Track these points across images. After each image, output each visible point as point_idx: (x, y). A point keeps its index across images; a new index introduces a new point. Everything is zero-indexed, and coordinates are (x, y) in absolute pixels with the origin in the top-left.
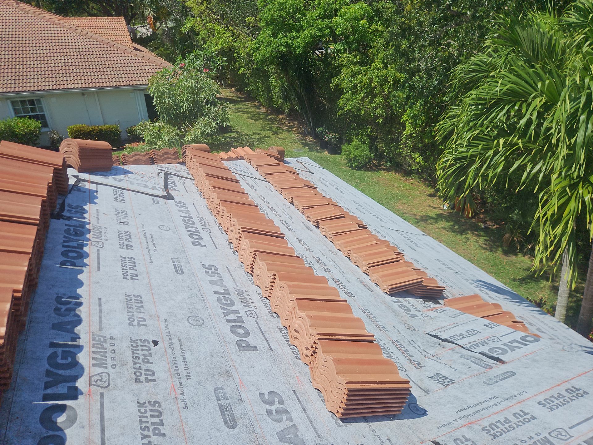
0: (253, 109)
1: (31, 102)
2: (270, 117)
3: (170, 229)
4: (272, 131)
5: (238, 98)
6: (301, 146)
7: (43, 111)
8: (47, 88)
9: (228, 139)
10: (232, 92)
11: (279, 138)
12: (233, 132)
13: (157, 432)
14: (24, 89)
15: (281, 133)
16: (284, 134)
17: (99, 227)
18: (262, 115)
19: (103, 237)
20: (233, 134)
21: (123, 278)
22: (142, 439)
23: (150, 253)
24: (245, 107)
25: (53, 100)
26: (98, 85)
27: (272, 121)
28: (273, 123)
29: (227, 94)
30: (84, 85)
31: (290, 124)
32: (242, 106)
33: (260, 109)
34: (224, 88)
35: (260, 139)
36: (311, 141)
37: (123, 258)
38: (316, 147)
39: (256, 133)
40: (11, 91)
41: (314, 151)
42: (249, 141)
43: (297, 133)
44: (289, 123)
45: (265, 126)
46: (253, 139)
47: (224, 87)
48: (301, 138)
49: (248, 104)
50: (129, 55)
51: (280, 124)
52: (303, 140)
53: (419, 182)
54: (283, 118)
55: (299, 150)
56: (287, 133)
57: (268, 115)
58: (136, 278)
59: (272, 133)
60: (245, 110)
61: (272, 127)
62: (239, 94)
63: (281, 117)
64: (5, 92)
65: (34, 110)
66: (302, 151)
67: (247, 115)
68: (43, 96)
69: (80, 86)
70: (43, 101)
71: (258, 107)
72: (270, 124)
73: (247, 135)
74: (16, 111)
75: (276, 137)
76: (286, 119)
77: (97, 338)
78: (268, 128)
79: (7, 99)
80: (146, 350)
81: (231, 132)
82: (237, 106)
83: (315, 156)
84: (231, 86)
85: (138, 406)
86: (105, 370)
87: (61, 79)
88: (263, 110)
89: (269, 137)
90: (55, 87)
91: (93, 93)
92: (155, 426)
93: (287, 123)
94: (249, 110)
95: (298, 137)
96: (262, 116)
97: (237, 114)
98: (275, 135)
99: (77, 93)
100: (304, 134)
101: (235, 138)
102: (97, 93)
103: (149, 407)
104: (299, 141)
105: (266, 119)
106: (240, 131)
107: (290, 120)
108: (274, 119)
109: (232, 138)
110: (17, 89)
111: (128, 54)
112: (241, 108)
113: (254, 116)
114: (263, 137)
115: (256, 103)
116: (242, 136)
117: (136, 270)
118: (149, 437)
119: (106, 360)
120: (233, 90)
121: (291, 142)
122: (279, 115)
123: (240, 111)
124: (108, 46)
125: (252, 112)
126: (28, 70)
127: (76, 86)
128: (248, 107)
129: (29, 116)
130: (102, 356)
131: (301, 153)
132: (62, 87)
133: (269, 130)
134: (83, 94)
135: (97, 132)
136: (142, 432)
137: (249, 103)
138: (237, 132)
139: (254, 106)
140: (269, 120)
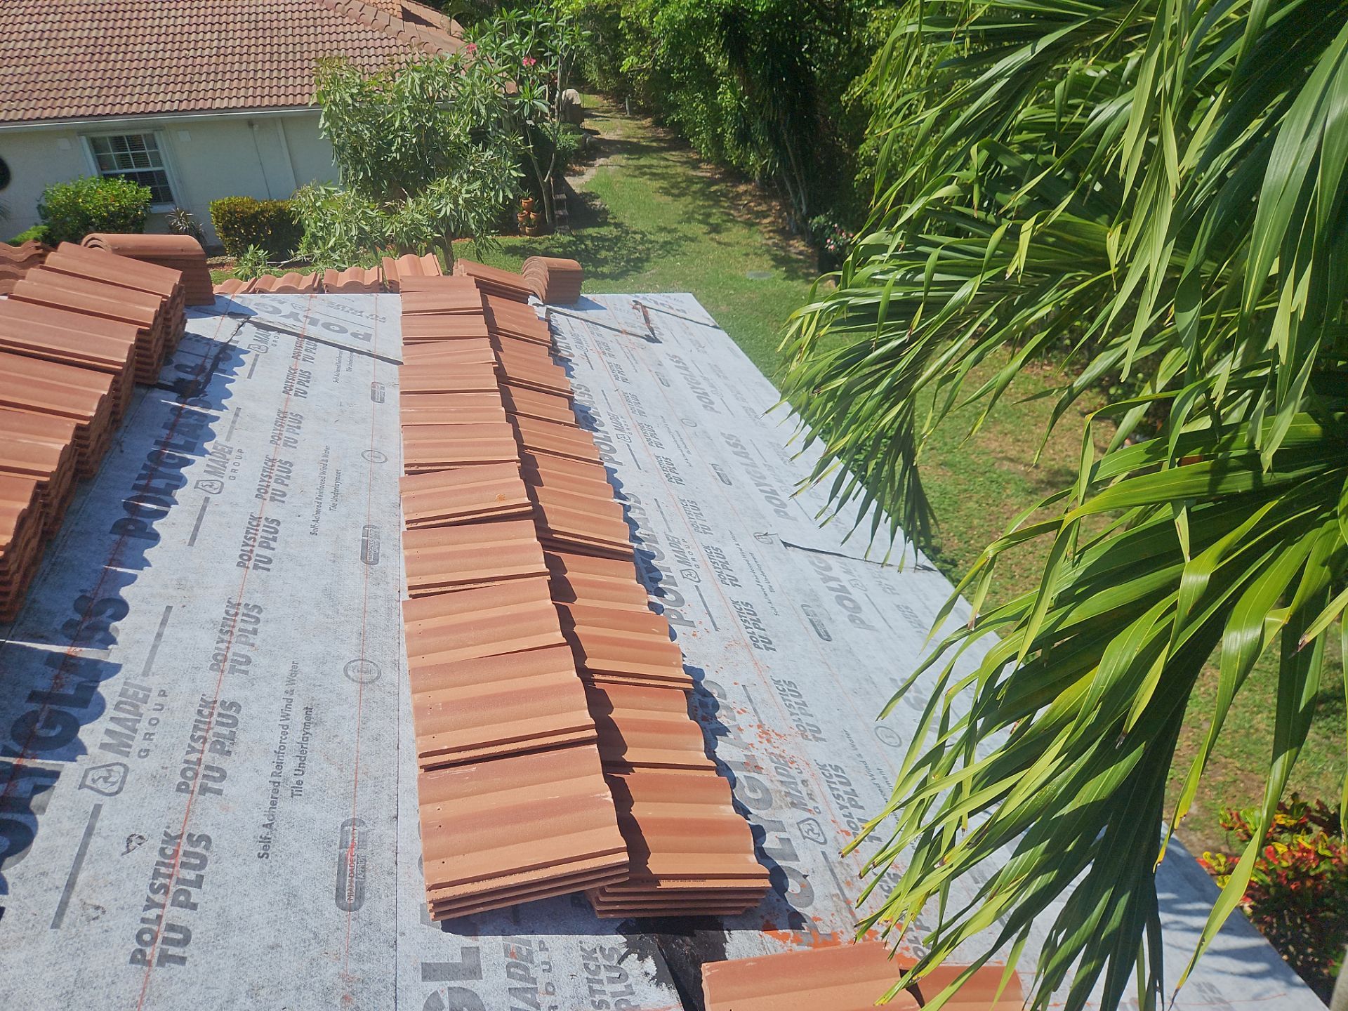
0: (680, 170)
1: (135, 142)
2: (714, 188)
3: (386, 460)
4: (708, 224)
5: (652, 141)
6: (767, 262)
7: (161, 165)
8: (167, 106)
9: (589, 243)
10: (645, 128)
11: (719, 243)
12: (608, 224)
13: (182, 898)
14: (117, 109)
15: (728, 230)
16: (736, 233)
17: (227, 450)
18: (697, 183)
19: (228, 472)
20: (604, 231)
21: (238, 565)
22: (145, 910)
23: (318, 512)
24: (663, 163)
25: (184, 136)
26: (282, 100)
27: (715, 199)
28: (717, 203)
29: (631, 133)
30: (250, 102)
31: (759, 208)
32: (655, 162)
33: (699, 168)
34: (628, 118)
35: (670, 243)
36: (801, 253)
37: (255, 519)
38: (807, 268)
39: (665, 228)
40: (87, 114)
41: (799, 277)
42: (640, 247)
43: (770, 231)
44: (760, 204)
45: (693, 212)
46: (651, 242)
47: (628, 115)
48: (775, 245)
49: (674, 156)
50: (368, 28)
51: (736, 207)
52: (782, 248)
53: (1066, 374)
54: (746, 191)
55: (759, 275)
56: (745, 231)
57: (712, 182)
58: (265, 566)
59: (705, 228)
60: (659, 171)
61: (709, 215)
62: (661, 133)
63: (742, 188)
64: (73, 116)
65: (141, 161)
66: (766, 278)
67: (657, 184)
68: (159, 127)
69: (242, 102)
70: (160, 139)
71: (695, 165)
72: (709, 206)
73: (642, 233)
74: (102, 163)
75: (712, 239)
76: (754, 196)
77: (131, 691)
78: (701, 217)
79: (81, 132)
80: (227, 725)
81: (605, 223)
82: (642, 162)
83: (798, 293)
84: (645, 112)
85: (163, 842)
86: (124, 760)
87: (203, 86)
88: (705, 171)
89: (692, 240)
90: (184, 106)
91: (274, 120)
92: (181, 887)
93: (752, 204)
94: (669, 170)
95: (770, 242)
96: (696, 187)
97: (635, 180)
98: (713, 235)
99: (237, 121)
100: (786, 234)
101: (608, 240)
102: (283, 120)
103: (185, 846)
104: (768, 251)
105: (703, 194)
106: (627, 222)
107: (763, 198)
108: (723, 195)
109: (602, 239)
110: (99, 110)
111: (366, 25)
112: (650, 167)
113: (674, 186)
114: (680, 238)
115: (691, 155)
116: (627, 233)
117: (273, 549)
118: (163, 906)
119: (132, 739)
120: (647, 122)
121: (747, 255)
122: (740, 183)
123: (644, 174)
124: (322, 8)
125: (673, 176)
126: (135, 64)
127: (233, 103)
128: (671, 163)
129: (126, 174)
130: (128, 728)
131: (762, 283)
132: (200, 104)
133: (700, 222)
134: (250, 123)
135: (271, 216)
136: (151, 895)
137: (677, 153)
138: (617, 225)
139: (686, 163)
140: (708, 196)
